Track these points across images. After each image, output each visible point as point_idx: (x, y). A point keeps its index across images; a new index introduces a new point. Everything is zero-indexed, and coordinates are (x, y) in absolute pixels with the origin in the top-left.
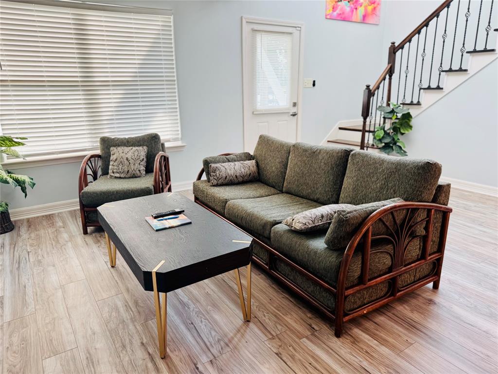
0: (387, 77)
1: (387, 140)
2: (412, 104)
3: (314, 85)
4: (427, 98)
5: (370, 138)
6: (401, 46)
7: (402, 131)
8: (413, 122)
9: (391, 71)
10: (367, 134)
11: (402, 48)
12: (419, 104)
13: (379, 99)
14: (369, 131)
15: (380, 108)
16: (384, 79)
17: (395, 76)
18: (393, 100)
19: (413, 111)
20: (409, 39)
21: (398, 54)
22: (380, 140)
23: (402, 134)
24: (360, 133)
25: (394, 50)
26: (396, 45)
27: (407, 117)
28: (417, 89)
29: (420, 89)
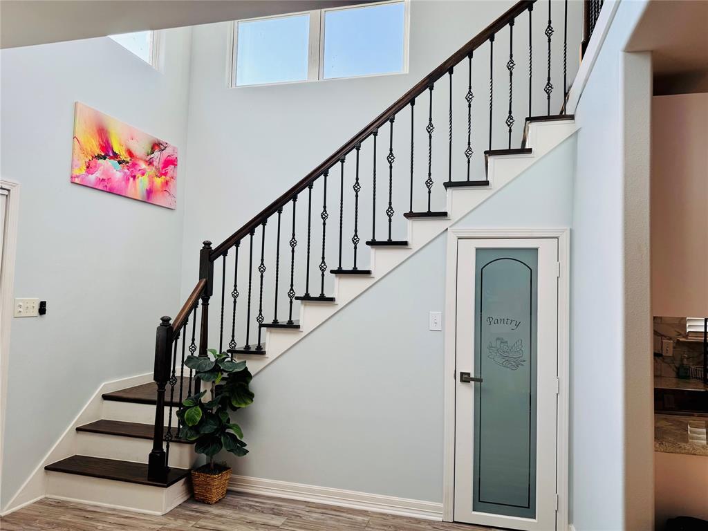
0: (200, 301)
1: (208, 429)
2: (247, 351)
3: (42, 309)
4: (275, 343)
6: (223, 250)
7: (234, 403)
9: (205, 291)
11: (225, 254)
15: (189, 361)
16: (195, 305)
20: (235, 240)
22: (196, 429)
23: (235, 409)
29: (261, 326)
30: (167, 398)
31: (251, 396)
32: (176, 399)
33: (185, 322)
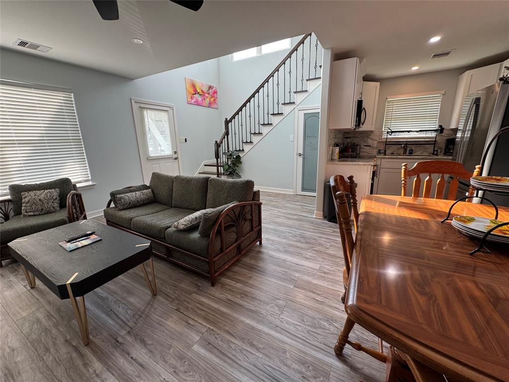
0: (226, 136)
1: (230, 170)
2: (240, 150)
3: (186, 141)
4: (247, 148)
5: (221, 170)
6: (231, 121)
7: (237, 165)
8: (242, 160)
9: (227, 133)
10: (219, 167)
11: (231, 122)
12: (243, 150)
13: (223, 148)
14: (221, 166)
15: (224, 153)
16: (224, 138)
17: (230, 136)
18: (231, 149)
19: (241, 155)
20: (234, 117)
21: (230, 124)
22: (227, 170)
23: (238, 166)
24: (216, 167)
25: (227, 122)
26: (228, 120)
27: (239, 157)
28: (241, 143)
29: (243, 143)
30: (219, 165)
31: (241, 163)
32: (222, 165)
33: (222, 142)
